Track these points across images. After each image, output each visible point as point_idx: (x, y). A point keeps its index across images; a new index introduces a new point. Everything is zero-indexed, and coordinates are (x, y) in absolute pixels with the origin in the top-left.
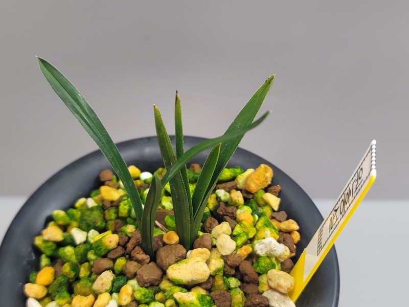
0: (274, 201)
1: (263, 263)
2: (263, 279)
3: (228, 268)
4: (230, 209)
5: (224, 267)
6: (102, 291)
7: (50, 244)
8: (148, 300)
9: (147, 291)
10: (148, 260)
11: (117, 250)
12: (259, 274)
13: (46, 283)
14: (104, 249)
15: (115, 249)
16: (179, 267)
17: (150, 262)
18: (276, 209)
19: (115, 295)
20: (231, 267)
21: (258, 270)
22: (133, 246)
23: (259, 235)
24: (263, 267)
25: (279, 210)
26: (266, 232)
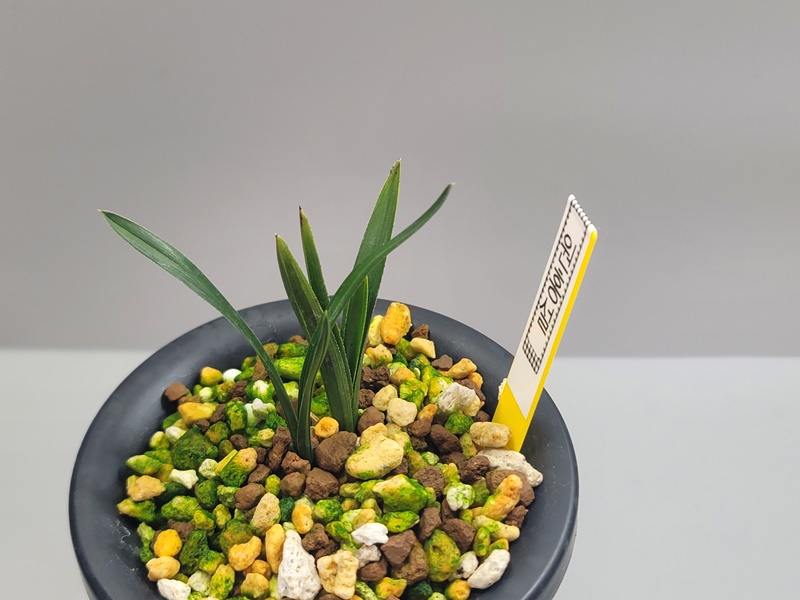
0: (428, 346)
1: (458, 421)
2: (466, 440)
3: (417, 440)
4: (380, 370)
5: (412, 441)
6: (271, 524)
7: (148, 503)
8: (336, 513)
9: (330, 502)
10: (309, 467)
11: (258, 470)
12: (459, 436)
13: (175, 552)
14: (240, 474)
15: (255, 469)
16: (362, 456)
17: (311, 469)
18: (434, 356)
19: (286, 524)
20: (420, 438)
21: (456, 429)
22: (281, 456)
23: (433, 390)
24: (461, 424)
25: (438, 356)
26: (441, 383)
